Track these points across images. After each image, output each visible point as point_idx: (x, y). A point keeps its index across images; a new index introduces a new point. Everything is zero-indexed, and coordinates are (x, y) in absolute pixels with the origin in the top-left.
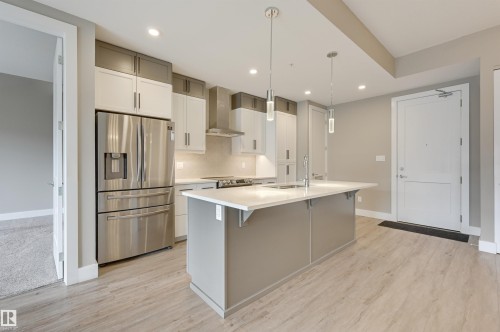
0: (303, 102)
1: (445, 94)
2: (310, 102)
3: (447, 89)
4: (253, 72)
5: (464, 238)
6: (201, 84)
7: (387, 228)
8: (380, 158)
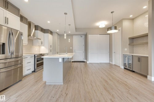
0: (54, 32)
1: (81, 37)
2: (57, 33)
3: (82, 36)
4: (49, 22)
5: (84, 62)
6: (27, 19)
7: (74, 63)
8: (71, 48)
